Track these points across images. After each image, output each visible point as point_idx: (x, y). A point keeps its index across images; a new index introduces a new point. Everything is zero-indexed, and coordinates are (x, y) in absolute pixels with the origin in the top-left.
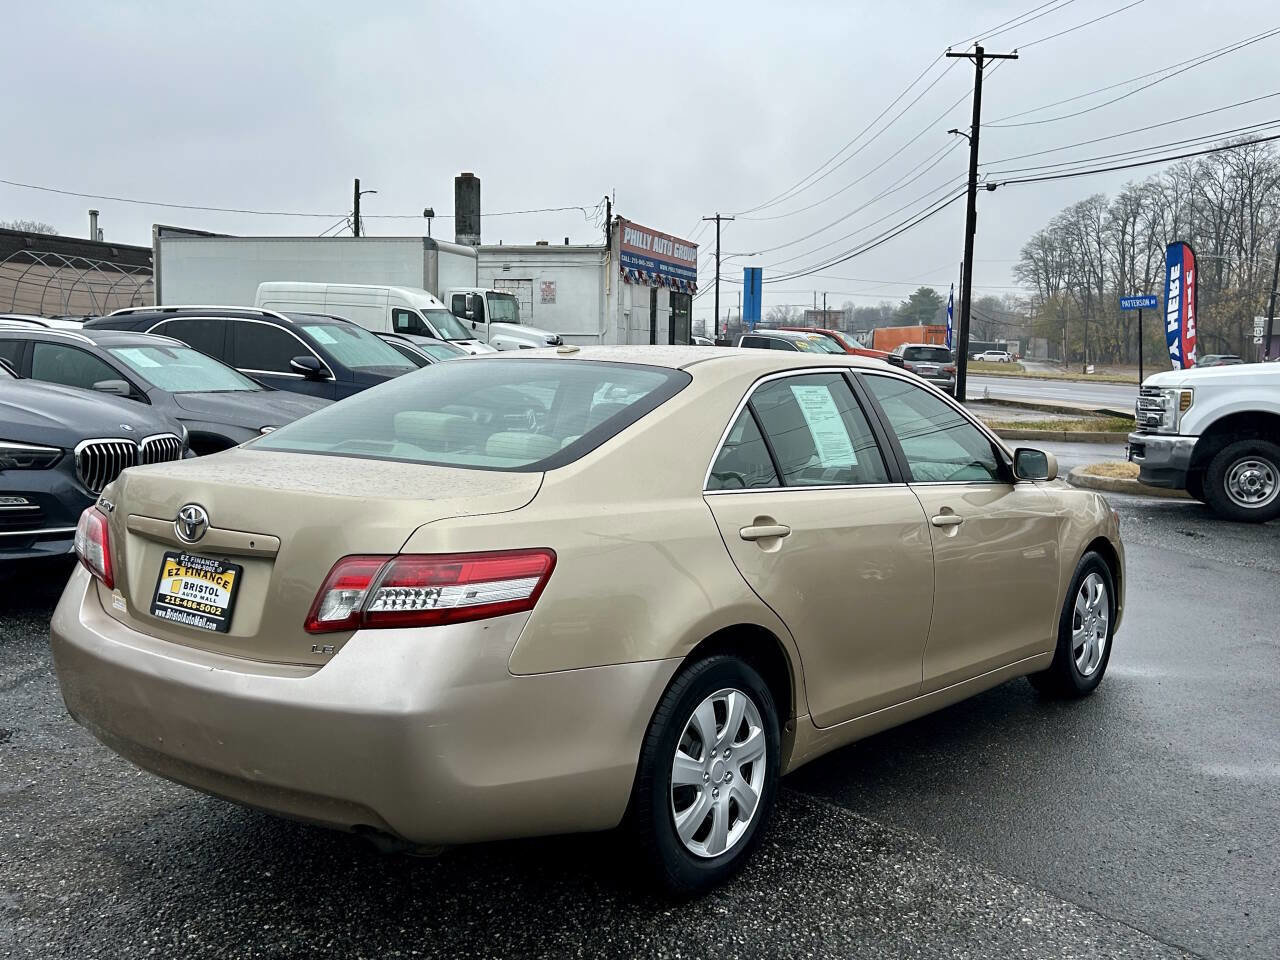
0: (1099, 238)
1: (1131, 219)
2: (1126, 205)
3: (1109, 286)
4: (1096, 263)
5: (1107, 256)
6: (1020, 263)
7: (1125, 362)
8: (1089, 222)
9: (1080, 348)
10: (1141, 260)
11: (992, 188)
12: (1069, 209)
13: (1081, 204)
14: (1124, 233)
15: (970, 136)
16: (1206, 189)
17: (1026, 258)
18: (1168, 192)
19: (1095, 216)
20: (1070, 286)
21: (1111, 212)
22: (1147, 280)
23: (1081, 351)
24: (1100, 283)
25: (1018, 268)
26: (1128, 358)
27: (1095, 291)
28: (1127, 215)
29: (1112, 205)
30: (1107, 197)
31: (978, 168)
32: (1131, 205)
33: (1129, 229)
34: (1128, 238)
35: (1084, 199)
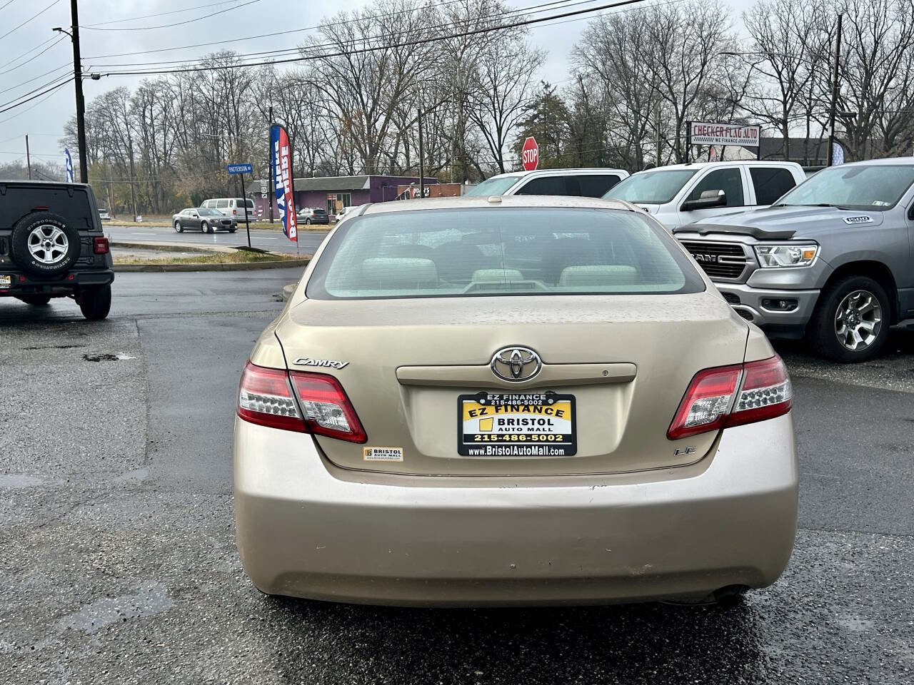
0: (125, 119)
1: (149, 107)
2: (144, 96)
3: (137, 157)
4: (126, 139)
5: (133, 134)
6: (65, 137)
7: (156, 212)
8: (117, 107)
9: (120, 202)
10: (159, 137)
11: (97, 77)
12: (100, 97)
13: (110, 94)
14: (144, 116)
15: (72, 34)
16: (202, 87)
17: (69, 134)
18: (174, 88)
19: (121, 103)
20: (106, 156)
21: (133, 101)
22: (165, 153)
23: (122, 205)
24: (131, 155)
25: (62, 141)
26: (158, 209)
27: (128, 160)
28: (145, 103)
29: (133, 95)
30: (129, 90)
31: (81, 60)
32: (148, 96)
33: (147, 114)
34: (148, 121)
35: (111, 90)
